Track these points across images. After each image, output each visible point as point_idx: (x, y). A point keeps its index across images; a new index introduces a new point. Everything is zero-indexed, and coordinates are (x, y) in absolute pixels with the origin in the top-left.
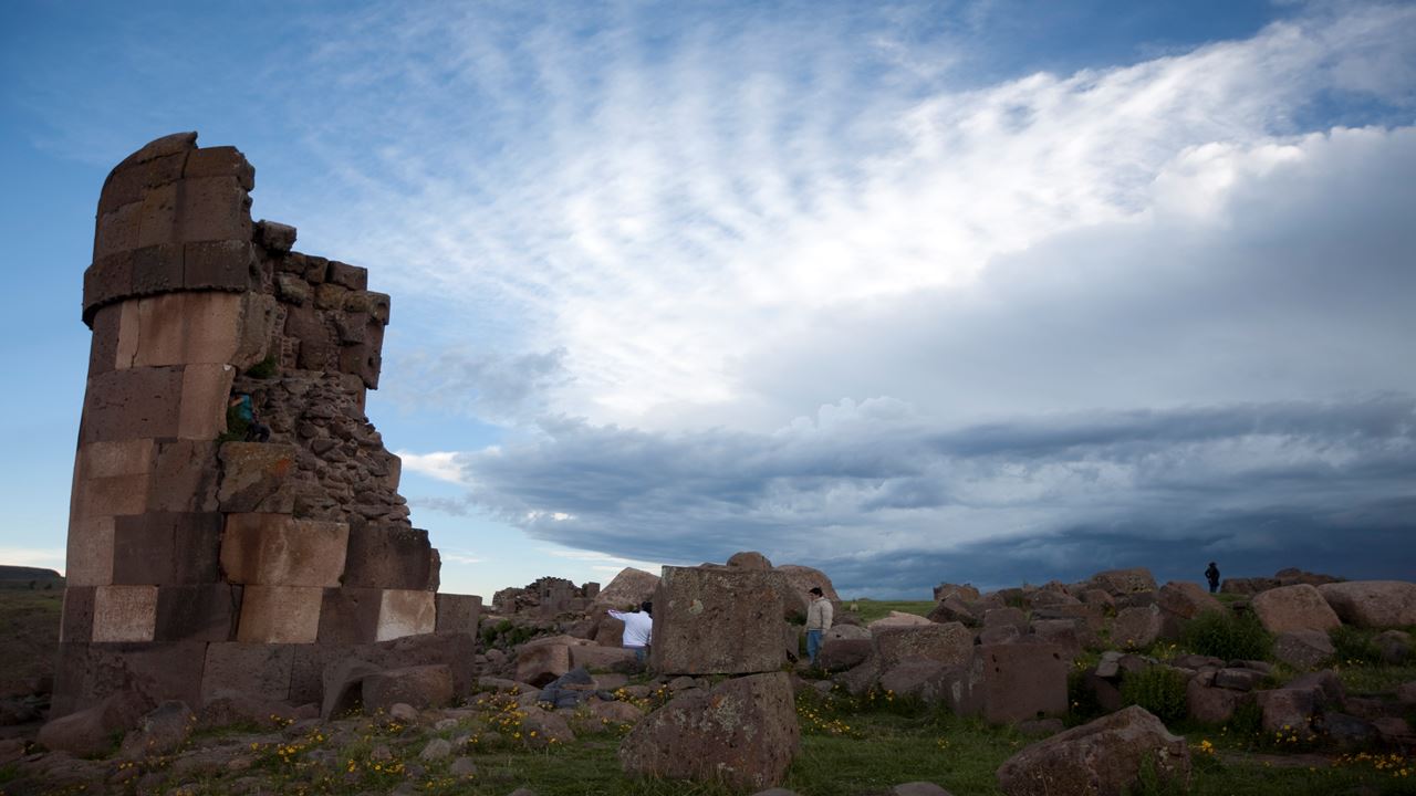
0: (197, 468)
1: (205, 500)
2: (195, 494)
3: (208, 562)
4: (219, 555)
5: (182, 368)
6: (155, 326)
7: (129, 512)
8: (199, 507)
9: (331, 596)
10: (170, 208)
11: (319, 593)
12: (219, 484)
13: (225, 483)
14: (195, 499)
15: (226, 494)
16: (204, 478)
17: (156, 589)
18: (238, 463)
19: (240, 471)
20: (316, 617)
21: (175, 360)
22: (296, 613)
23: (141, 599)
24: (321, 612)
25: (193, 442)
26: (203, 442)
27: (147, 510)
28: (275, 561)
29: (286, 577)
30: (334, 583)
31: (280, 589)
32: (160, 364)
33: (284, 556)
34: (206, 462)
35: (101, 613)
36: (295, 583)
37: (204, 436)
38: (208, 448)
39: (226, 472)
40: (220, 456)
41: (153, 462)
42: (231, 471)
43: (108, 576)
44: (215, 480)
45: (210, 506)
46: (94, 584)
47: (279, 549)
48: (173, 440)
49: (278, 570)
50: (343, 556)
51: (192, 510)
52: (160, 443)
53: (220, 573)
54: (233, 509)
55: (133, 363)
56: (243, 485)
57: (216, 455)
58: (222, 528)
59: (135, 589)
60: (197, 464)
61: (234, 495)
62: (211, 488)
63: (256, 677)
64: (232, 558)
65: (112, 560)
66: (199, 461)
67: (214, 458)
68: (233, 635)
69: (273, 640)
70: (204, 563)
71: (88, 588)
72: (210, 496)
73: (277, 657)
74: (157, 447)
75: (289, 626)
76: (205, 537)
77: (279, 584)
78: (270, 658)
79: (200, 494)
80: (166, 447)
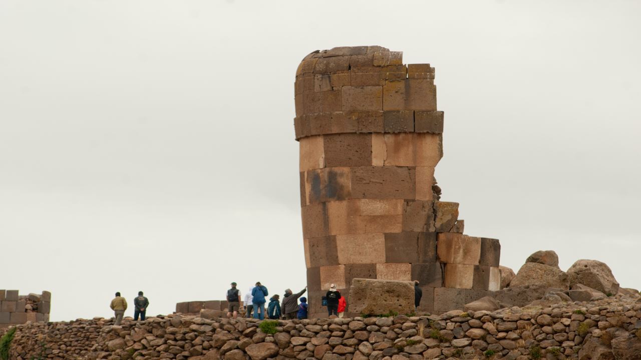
0: (425, 213)
1: (430, 227)
2: (425, 224)
3: (433, 254)
4: (437, 251)
5: (414, 168)
6: (397, 148)
7: (393, 231)
8: (427, 230)
9: (477, 269)
10: (402, 93)
11: (473, 267)
12: (435, 220)
13: (437, 220)
14: (425, 227)
15: (438, 224)
16: (429, 217)
17: (410, 265)
18: (442, 211)
19: (443, 215)
20: (472, 277)
21: (410, 164)
22: (466, 275)
23: (403, 269)
24: (474, 276)
25: (423, 201)
26: (427, 201)
27: (403, 231)
28: (458, 254)
29: (462, 260)
30: (477, 263)
31: (460, 266)
32: (402, 165)
33: (461, 251)
34: (429, 210)
35: (381, 275)
36: (466, 263)
37: (427, 199)
38: (430, 204)
39: (437, 214)
40: (434, 208)
41: (405, 210)
42: (439, 214)
43: (383, 259)
44: (433, 218)
45: (432, 230)
46: (374, 262)
47: (459, 248)
48: (414, 201)
49: (460, 258)
50: (480, 251)
51: (425, 231)
52: (407, 202)
53: (437, 258)
54: (442, 231)
55: (384, 163)
56: (445, 221)
57: (433, 207)
58: (437, 239)
59: (399, 265)
60: (425, 211)
61: (442, 225)
62: (432, 222)
63: (454, 302)
64: (442, 251)
65: (384, 253)
66: (427, 210)
67: (432, 209)
68: (443, 284)
69: (458, 287)
70: (431, 254)
71: (370, 264)
72: (432, 225)
73: (460, 294)
74: (406, 203)
75: (464, 281)
76: (431, 243)
77: (459, 263)
78: (458, 295)
79: (427, 224)
80: (410, 203)
